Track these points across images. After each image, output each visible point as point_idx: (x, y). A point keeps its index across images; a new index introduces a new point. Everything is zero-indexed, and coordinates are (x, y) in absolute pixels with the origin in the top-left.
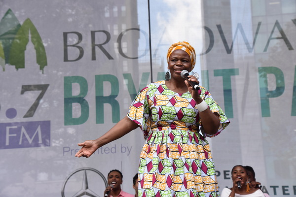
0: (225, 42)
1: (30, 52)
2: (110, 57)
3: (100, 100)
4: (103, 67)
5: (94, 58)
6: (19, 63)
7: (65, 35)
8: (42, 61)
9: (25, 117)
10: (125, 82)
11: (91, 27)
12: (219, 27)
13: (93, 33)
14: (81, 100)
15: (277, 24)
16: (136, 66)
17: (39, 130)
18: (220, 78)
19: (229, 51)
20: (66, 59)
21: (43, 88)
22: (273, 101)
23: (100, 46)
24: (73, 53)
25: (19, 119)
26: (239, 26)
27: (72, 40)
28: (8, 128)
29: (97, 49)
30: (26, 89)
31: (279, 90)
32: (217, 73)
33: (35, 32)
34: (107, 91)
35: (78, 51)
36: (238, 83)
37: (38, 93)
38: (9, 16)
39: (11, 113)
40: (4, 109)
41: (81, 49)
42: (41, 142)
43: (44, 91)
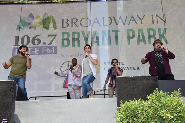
0: (116, 22)
1: (51, 25)
2: (77, 26)
3: (74, 40)
5: (72, 27)
6: (48, 28)
7: (63, 20)
8: (55, 27)
9: (49, 44)
12: (114, 17)
13: (72, 19)
14: (67, 39)
15: (132, 17)
16: (87, 30)
17: (53, 49)
18: (114, 32)
19: (117, 24)
20: (63, 27)
21: (55, 36)
22: (131, 40)
23: (74, 23)
24: (65, 25)
25: (47, 45)
26: (120, 17)
27: (65, 21)
28: (43, 48)
29: (74, 24)
31: (133, 37)
32: (113, 31)
36: (119, 34)
37: (53, 37)
38: (46, 15)
39: (44, 43)
40: (42, 42)
41: (68, 24)
42: (54, 53)
43: (55, 37)
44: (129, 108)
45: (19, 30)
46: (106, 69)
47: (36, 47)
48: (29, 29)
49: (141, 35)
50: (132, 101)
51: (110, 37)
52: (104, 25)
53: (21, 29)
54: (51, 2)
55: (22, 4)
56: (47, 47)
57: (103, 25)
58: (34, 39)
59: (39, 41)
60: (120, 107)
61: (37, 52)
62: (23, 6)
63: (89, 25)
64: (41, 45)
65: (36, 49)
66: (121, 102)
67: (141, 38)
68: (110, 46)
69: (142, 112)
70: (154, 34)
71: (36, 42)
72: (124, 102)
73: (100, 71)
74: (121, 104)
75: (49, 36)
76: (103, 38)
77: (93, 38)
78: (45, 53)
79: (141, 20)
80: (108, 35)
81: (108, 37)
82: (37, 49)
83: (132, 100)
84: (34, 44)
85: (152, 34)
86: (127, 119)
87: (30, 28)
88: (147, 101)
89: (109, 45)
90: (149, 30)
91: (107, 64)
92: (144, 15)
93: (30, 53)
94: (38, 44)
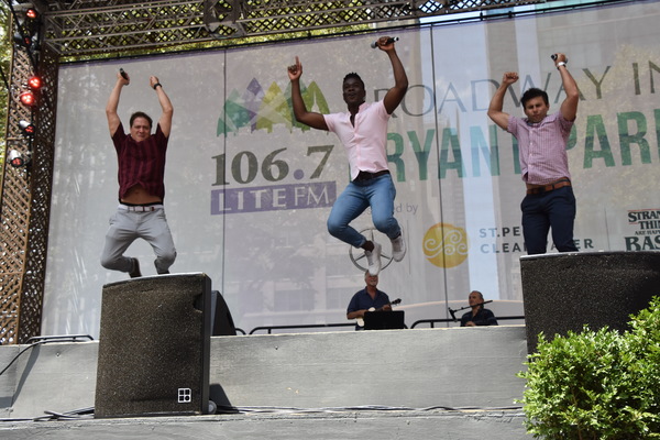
0: (514, 96)
9: (312, 178)
10: (410, 144)
11: (375, 88)
16: (421, 124)
17: (325, 190)
19: (518, 104)
21: (328, 149)
25: (306, 180)
26: (528, 78)
28: (296, 189)
34: (392, 150)
37: (323, 154)
39: (299, 175)
40: (292, 170)
42: (327, 202)
43: (329, 153)
44: (568, 357)
45: (223, 134)
46: (485, 249)
47: (276, 187)
48: (252, 130)
49: (596, 135)
50: (579, 333)
51: (495, 149)
52: (478, 107)
53: (228, 134)
54: (310, 37)
55: (226, 48)
56: (307, 186)
57: (475, 108)
58: (268, 161)
59: (284, 168)
60: (536, 355)
61: (280, 202)
62: (229, 55)
63: (429, 111)
64: (289, 179)
65: (276, 191)
66: (542, 338)
67: (597, 145)
68: (497, 177)
69: (612, 371)
70: (641, 130)
71: (275, 171)
72: (550, 339)
73: (466, 256)
74: (540, 345)
75: (311, 150)
76: (475, 151)
77: (444, 152)
78: (302, 205)
79: (598, 84)
80: (491, 142)
81: (492, 148)
82: (280, 194)
83: (578, 331)
84: (268, 176)
85: (633, 130)
86: (561, 392)
87: (254, 127)
88: (631, 332)
89: (493, 174)
90: (622, 119)
91: (489, 233)
92: (608, 68)
93: (258, 205)
94: (280, 178)
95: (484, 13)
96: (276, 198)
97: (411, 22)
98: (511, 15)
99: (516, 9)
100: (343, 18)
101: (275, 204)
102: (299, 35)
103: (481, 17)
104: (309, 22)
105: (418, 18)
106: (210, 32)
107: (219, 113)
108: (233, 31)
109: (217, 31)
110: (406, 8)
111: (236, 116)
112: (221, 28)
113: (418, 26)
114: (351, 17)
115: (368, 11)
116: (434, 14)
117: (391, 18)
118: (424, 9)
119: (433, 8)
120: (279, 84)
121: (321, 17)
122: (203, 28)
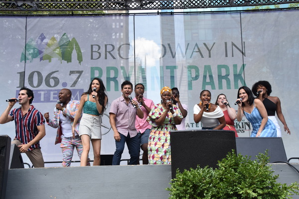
0: (172, 53)
1: (74, 54)
2: (114, 58)
3: (109, 79)
4: (111, 63)
5: (106, 58)
6: (69, 60)
7: (92, 46)
8: (80, 59)
9: (72, 86)
10: (122, 71)
11: (105, 43)
12: (169, 45)
13: (106, 46)
15: (196, 45)
16: (127, 63)
17: (78, 93)
18: (169, 70)
19: (174, 57)
20: (92, 58)
21: (80, 72)
22: (194, 82)
23: (109, 52)
24: (96, 55)
25: (68, 87)
26: (179, 44)
27: (95, 49)
29: (108, 54)
30: (72, 72)
31: (197, 77)
32: (167, 67)
33: (77, 44)
34: (112, 75)
35: (98, 55)
36: (178, 73)
37: (78, 74)
38: (65, 37)
39: (65, 85)
40: (61, 81)
41: (100, 54)
42: (79, 99)
45: (24, 62)
47: (51, 90)
49: (208, 75)
53: (27, 61)
54: (73, 15)
55: (27, 16)
58: (48, 77)
59: (57, 82)
61: (54, 98)
62: (29, 19)
63: (132, 57)
64: (59, 87)
65: (52, 93)
67: (208, 80)
70: (227, 74)
71: (52, 82)
76: (153, 78)
79: (209, 51)
80: (160, 74)
82: (54, 94)
84: (48, 84)
85: (224, 73)
87: (41, 59)
90: (220, 67)
92: (214, 43)
93: (42, 99)
94: (55, 86)
95: (160, 11)
96: (52, 96)
97: (124, 12)
98: (172, 13)
99: (175, 11)
100: (90, 6)
101: (52, 99)
102: (67, 13)
103: (158, 13)
104: (72, 7)
105: (128, 10)
106: (18, 6)
107: (23, 50)
108: (31, 7)
109: (21, 6)
110: (122, 4)
111: (32, 51)
112: (24, 4)
113: (128, 14)
114: (94, 6)
115: (103, 4)
116: (135, 9)
117: (114, 9)
118: (131, 6)
119: (135, 6)
120: (55, 36)
121: (79, 5)
122: (14, 4)
